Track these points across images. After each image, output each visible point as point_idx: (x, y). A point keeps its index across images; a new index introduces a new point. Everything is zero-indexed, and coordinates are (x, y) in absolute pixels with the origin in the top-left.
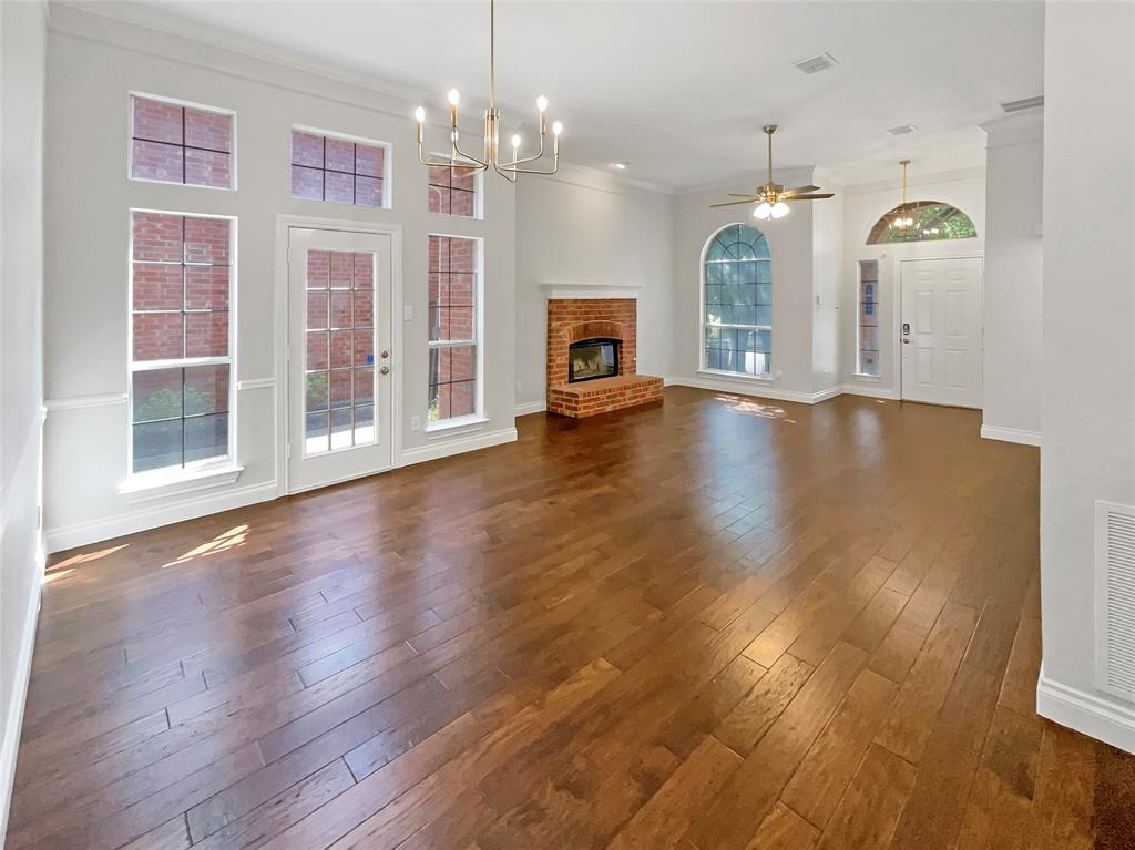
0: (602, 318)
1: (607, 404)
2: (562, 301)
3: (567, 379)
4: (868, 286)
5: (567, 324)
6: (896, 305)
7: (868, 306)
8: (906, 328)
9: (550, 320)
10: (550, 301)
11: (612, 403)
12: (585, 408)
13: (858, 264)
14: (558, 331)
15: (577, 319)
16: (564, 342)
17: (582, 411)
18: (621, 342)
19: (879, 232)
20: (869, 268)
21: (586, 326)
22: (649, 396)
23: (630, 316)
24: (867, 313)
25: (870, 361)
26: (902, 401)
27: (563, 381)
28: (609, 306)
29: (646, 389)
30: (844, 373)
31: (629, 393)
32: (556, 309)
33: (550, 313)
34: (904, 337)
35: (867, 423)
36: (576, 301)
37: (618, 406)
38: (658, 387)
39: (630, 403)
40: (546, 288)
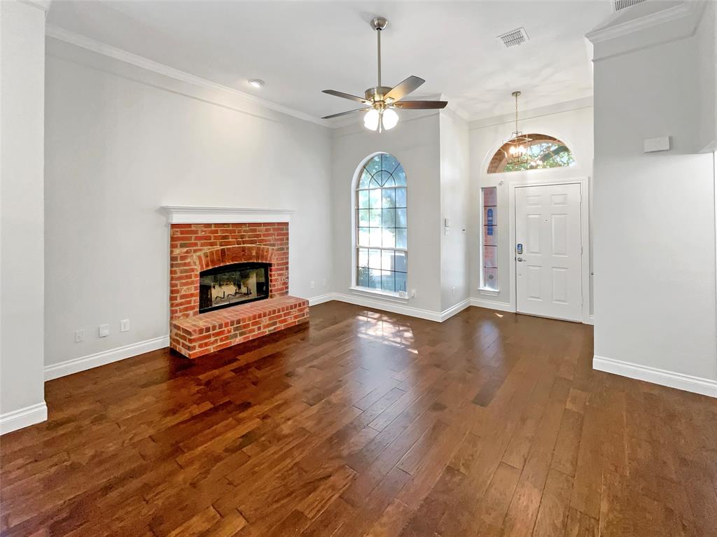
0: (244, 242)
1: (235, 336)
2: (189, 225)
3: (197, 309)
4: (489, 211)
5: (195, 251)
6: (512, 227)
7: (490, 227)
8: (520, 246)
9: (173, 246)
10: (173, 226)
11: (241, 334)
12: (201, 346)
13: (480, 190)
14: (183, 258)
15: (212, 244)
16: (193, 270)
17: (198, 350)
18: (270, 265)
19: (499, 161)
20: (489, 193)
21: (223, 251)
22: (291, 320)
23: (282, 240)
24: (488, 234)
25: (491, 277)
26: (516, 314)
27: (191, 312)
28: (255, 231)
29: (289, 314)
30: (470, 288)
31: (265, 321)
32: (181, 235)
33: (173, 239)
34: (518, 256)
35: (488, 336)
36: (209, 225)
37: (251, 337)
38: (301, 310)
39: (267, 331)
40: (165, 211)
